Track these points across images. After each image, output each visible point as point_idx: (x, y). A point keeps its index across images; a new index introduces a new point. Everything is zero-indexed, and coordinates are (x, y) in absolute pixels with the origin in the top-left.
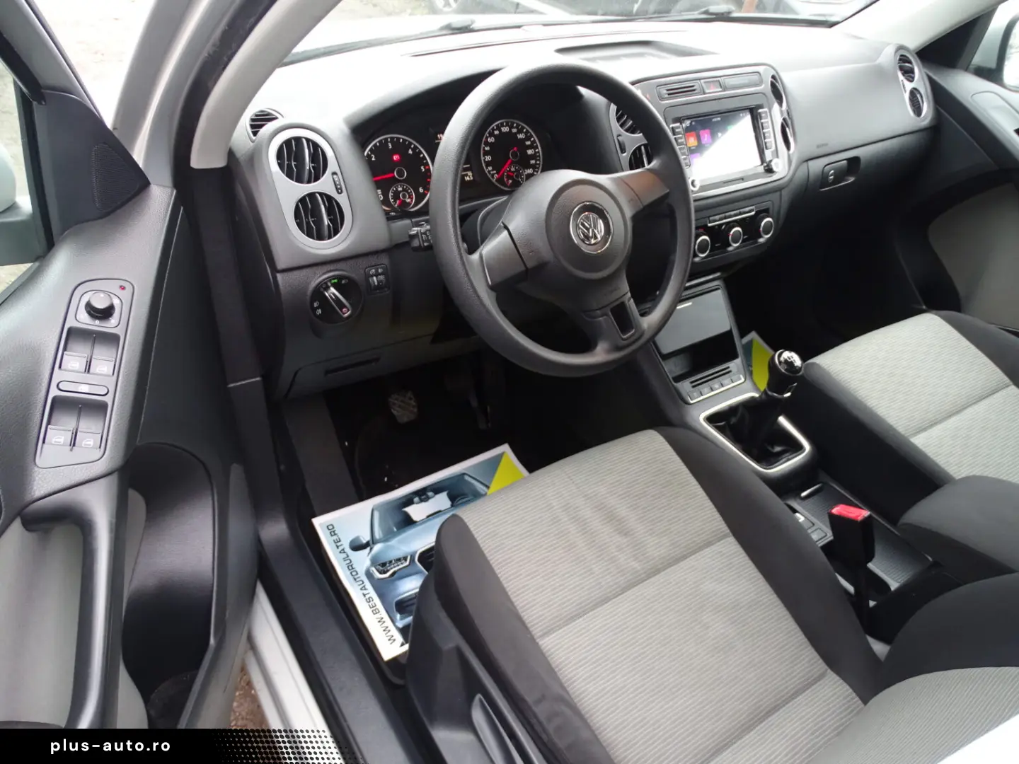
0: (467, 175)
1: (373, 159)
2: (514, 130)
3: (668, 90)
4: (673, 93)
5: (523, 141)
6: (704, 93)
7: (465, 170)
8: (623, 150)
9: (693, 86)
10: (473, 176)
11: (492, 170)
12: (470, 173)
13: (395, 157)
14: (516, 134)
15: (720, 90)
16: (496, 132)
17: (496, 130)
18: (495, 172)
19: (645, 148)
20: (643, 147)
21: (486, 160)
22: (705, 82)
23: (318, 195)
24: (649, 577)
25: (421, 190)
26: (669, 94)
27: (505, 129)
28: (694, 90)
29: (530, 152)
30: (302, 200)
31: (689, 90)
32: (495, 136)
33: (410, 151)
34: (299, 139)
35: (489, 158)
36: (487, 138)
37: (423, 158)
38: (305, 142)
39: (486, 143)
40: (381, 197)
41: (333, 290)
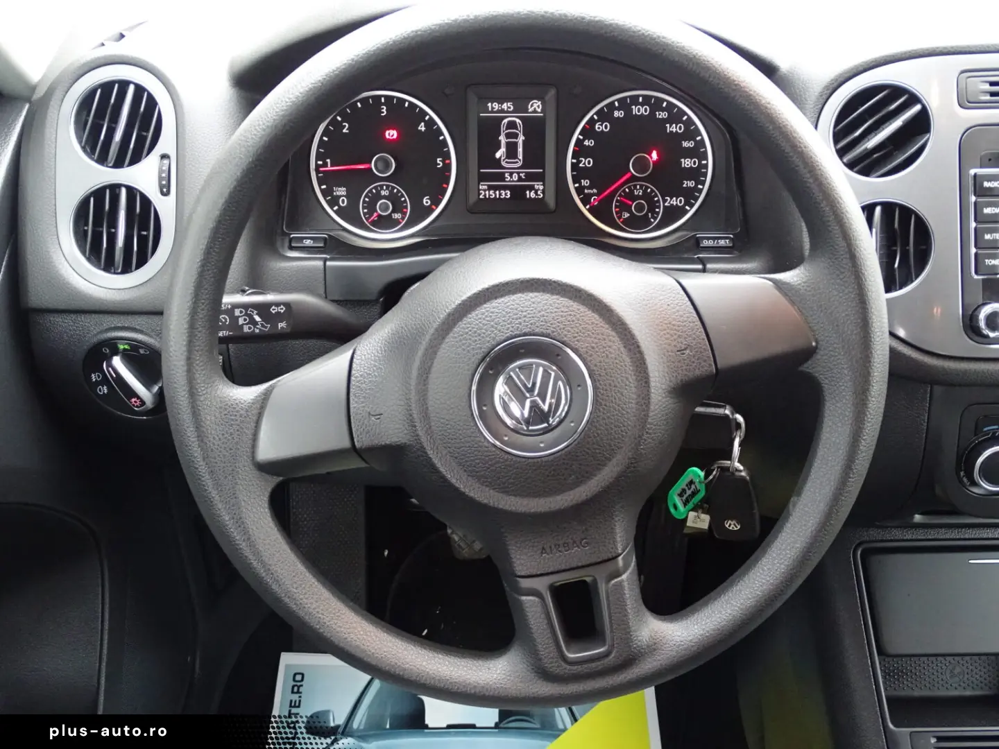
0: (531, 188)
1: (345, 131)
2: (662, 115)
5: (678, 137)
7: (530, 177)
10: (544, 191)
11: (590, 187)
12: (539, 186)
13: (391, 134)
14: (664, 121)
16: (618, 114)
17: (618, 109)
18: (594, 191)
19: (883, 212)
20: (878, 210)
21: (583, 165)
23: (124, 191)
25: (426, 201)
27: (640, 110)
29: (687, 163)
30: (98, 194)
32: (614, 121)
33: (422, 127)
34: (124, 84)
35: (587, 162)
36: (592, 122)
37: (444, 142)
38: (131, 90)
39: (588, 132)
40: (344, 202)
41: (117, 361)
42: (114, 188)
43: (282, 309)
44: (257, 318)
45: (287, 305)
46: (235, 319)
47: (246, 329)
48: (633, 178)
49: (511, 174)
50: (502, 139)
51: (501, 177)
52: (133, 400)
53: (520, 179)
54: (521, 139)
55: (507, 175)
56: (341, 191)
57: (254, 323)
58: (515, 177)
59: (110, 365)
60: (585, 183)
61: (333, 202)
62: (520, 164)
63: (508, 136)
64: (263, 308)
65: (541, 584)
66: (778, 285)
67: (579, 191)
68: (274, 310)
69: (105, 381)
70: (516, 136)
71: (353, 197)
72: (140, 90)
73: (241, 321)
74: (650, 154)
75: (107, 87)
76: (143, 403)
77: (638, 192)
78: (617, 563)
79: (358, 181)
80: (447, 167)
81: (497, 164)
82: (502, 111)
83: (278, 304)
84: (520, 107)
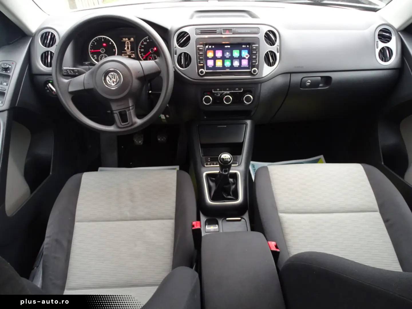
0: (132, 55)
1: (96, 44)
3: (201, 31)
4: (203, 32)
6: (222, 34)
7: (132, 53)
8: (176, 54)
9: (216, 31)
10: (135, 56)
11: (143, 55)
12: (134, 55)
13: (105, 44)
15: (231, 33)
16: (148, 41)
17: (148, 40)
18: (144, 56)
20: (183, 53)
21: (141, 51)
22: (223, 29)
24: (131, 220)
26: (201, 33)
28: (216, 32)
31: (213, 32)
32: (147, 42)
33: (110, 43)
34: (49, 32)
35: (142, 50)
36: (143, 42)
37: (115, 46)
38: (50, 33)
39: (142, 44)
40: (96, 58)
41: (50, 85)
42: (48, 52)
43: (77, 71)
44: (72, 72)
45: (78, 70)
46: (67, 72)
47: (70, 74)
48: (151, 53)
49: (128, 52)
50: (126, 46)
51: (126, 53)
52: (53, 92)
53: (130, 53)
54: (130, 46)
55: (127, 53)
56: (95, 56)
57: (71, 72)
58: (129, 53)
59: (48, 85)
60: (142, 54)
61: (94, 58)
62: (130, 50)
63: (127, 45)
64: (73, 70)
65: (117, 112)
66: (156, 62)
67: (141, 56)
68: (75, 71)
69: (48, 89)
70: (128, 45)
71: (98, 57)
72: (52, 34)
73: (69, 72)
74: (154, 48)
75: (46, 33)
76: (55, 92)
77: (153, 56)
78: (130, 108)
79: (98, 54)
80: (115, 51)
81: (125, 50)
82: (126, 40)
83: (76, 70)
84: (129, 39)
